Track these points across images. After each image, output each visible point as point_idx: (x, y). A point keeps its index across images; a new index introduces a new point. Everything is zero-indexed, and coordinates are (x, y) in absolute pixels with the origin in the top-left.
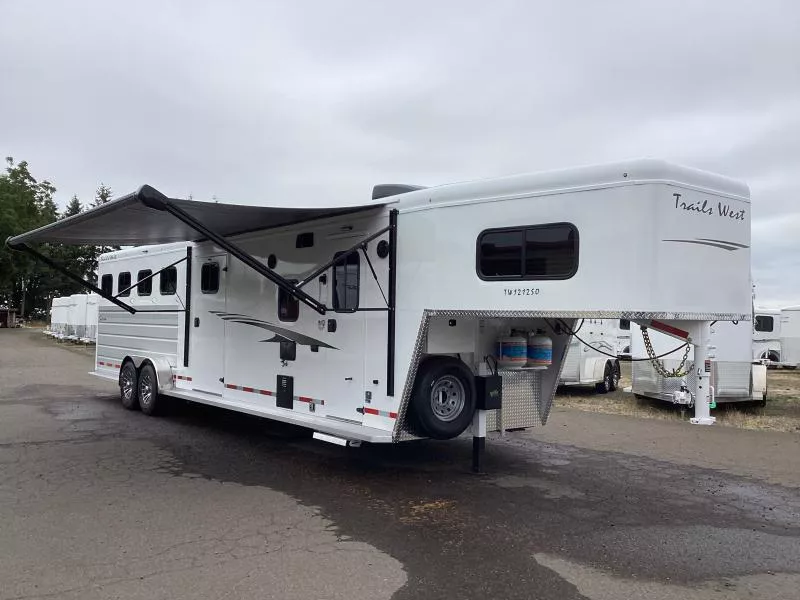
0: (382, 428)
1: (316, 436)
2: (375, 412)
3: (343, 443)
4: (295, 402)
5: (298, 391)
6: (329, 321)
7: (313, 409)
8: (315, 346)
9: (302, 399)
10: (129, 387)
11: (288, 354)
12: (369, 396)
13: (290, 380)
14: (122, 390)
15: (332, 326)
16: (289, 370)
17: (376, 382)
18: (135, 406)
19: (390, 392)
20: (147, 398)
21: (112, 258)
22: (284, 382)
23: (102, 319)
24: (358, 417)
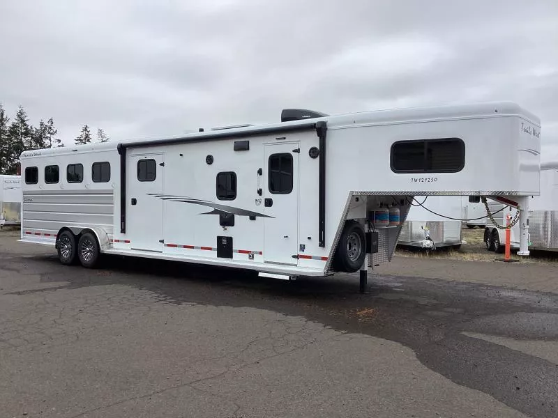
0: (315, 267)
1: (261, 274)
2: (309, 257)
3: (287, 278)
4: (234, 254)
5: (236, 246)
6: (266, 199)
7: (252, 257)
8: (253, 216)
9: (240, 252)
10: (67, 249)
11: (227, 220)
12: (302, 248)
13: (230, 240)
14: (59, 252)
15: (269, 203)
16: (229, 232)
17: (309, 238)
18: (75, 262)
19: (322, 243)
20: (87, 256)
21: (36, 155)
22: (224, 241)
24: (295, 261)
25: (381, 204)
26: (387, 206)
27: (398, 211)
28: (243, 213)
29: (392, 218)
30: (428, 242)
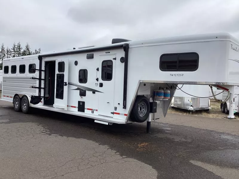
0: (121, 119)
1: (95, 121)
2: (119, 114)
3: (107, 124)
4: (85, 110)
5: (86, 106)
6: (100, 83)
7: (93, 112)
8: (94, 92)
9: (88, 109)
10: (17, 104)
11: (83, 93)
12: (116, 109)
13: (84, 103)
14: (14, 105)
15: (101, 85)
16: (84, 99)
17: (119, 104)
18: (20, 110)
19: (125, 107)
20: (24, 108)
21: (8, 60)
22: (81, 104)
23: (4, 81)
24: (112, 115)
25: (160, 88)
26: (163, 89)
27: (169, 92)
28: (90, 90)
29: (165, 95)
30: (191, 107)
